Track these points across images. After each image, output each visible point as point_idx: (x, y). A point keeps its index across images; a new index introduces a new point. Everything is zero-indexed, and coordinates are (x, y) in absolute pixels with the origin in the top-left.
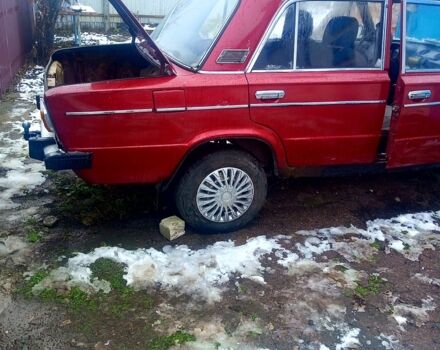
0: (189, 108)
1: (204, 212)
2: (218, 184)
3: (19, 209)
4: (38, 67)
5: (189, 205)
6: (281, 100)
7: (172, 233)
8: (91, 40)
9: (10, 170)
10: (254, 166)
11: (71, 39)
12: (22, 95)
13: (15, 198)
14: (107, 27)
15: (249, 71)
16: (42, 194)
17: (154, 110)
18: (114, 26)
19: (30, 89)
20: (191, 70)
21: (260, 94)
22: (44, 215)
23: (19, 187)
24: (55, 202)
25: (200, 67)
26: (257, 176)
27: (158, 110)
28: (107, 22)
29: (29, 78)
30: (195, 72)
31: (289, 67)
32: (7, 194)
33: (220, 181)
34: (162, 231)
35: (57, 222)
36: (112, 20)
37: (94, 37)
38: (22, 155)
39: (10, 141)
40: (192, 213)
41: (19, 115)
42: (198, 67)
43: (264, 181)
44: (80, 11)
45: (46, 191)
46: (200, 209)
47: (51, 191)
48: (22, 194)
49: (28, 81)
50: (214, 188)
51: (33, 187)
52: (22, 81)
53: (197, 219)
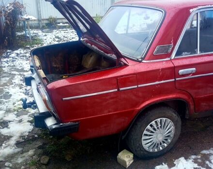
0: (139, 86)
1: (146, 147)
2: (154, 129)
3: (22, 152)
4: (8, 51)
5: (138, 145)
6: (194, 74)
7: (127, 163)
8: (34, 33)
9: (10, 122)
10: (175, 115)
11: (22, 33)
12: (4, 69)
13: (18, 144)
14: (41, 26)
15: (173, 58)
16: (34, 139)
17: (118, 90)
18: (44, 25)
19: (7, 65)
20: (137, 61)
21: (181, 71)
22: (40, 156)
23: (18, 135)
24: (44, 144)
25: (143, 59)
26: (177, 121)
27: (121, 89)
28: (40, 23)
29: (5, 58)
30: (140, 62)
31: (195, 52)
32: (13, 141)
33: (156, 128)
34: (119, 161)
35: (49, 160)
36: (43, 22)
37: (35, 32)
38: (15, 110)
39: (5, 100)
40: (139, 149)
41: (5, 82)
42: (142, 58)
43: (180, 123)
44: (29, 19)
45: (36, 136)
46: (144, 146)
47: (39, 135)
48: (22, 140)
49: (5, 60)
50: (152, 132)
51: (27, 134)
52: (2, 60)
53: (142, 152)
